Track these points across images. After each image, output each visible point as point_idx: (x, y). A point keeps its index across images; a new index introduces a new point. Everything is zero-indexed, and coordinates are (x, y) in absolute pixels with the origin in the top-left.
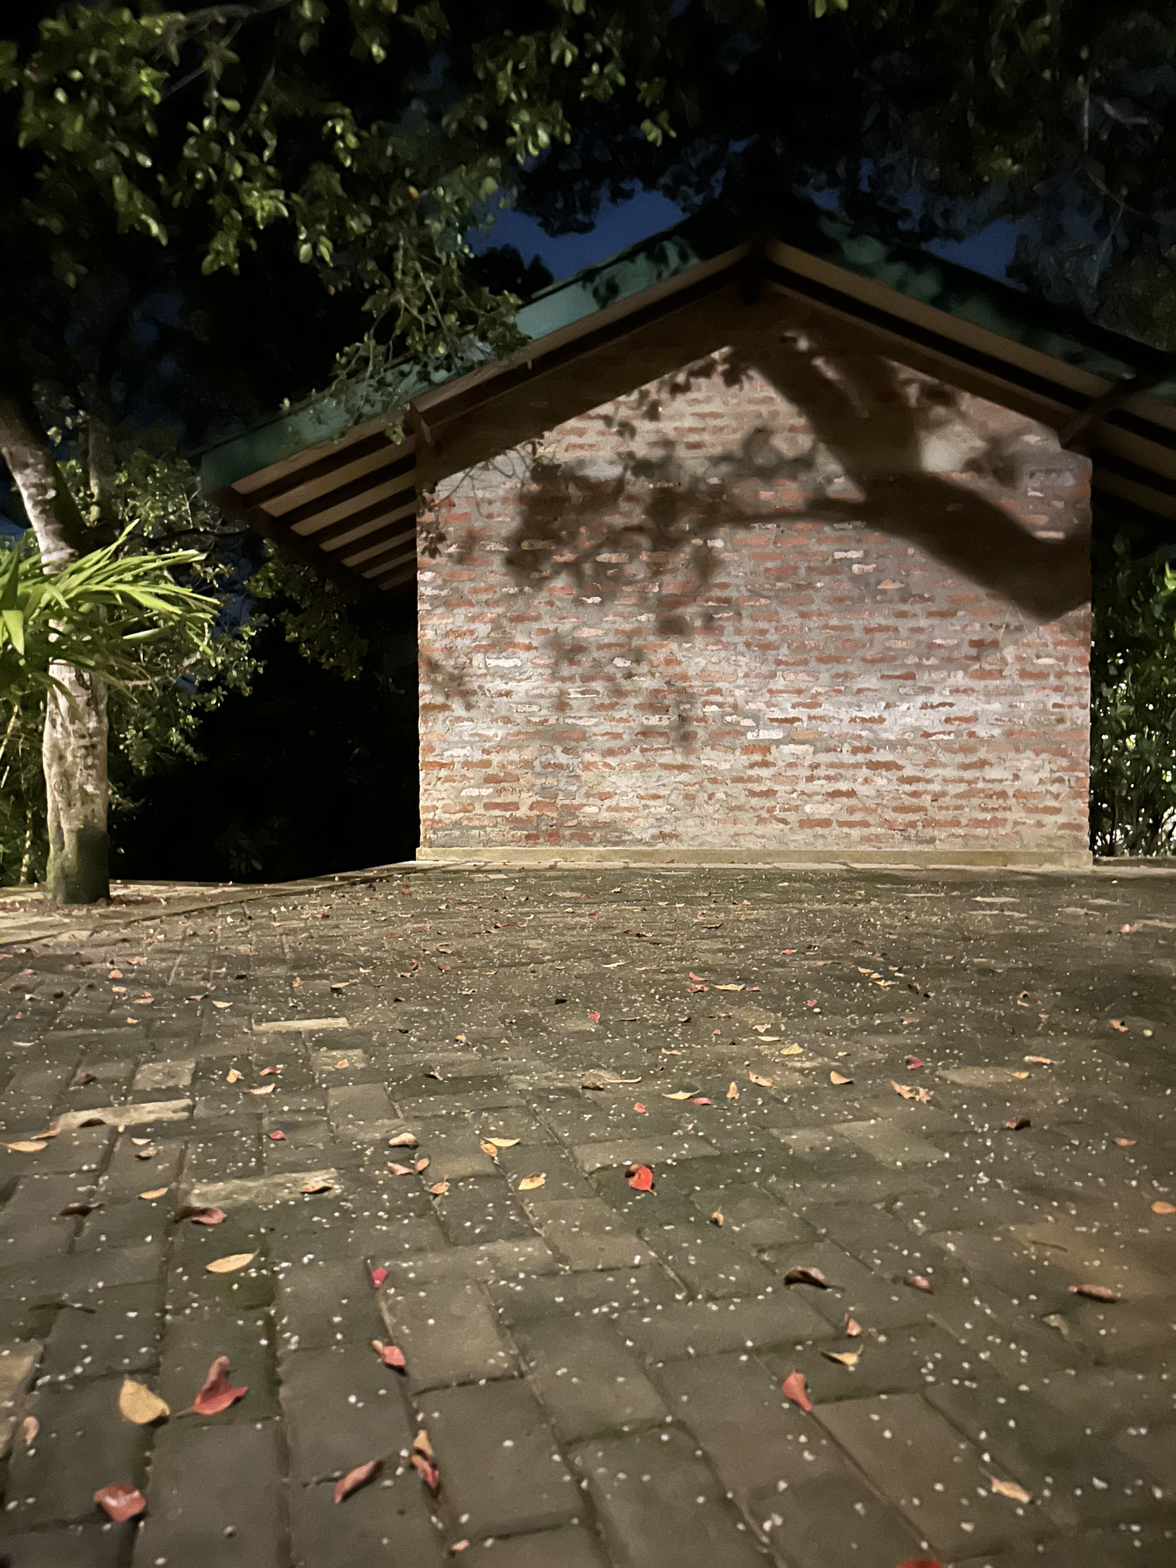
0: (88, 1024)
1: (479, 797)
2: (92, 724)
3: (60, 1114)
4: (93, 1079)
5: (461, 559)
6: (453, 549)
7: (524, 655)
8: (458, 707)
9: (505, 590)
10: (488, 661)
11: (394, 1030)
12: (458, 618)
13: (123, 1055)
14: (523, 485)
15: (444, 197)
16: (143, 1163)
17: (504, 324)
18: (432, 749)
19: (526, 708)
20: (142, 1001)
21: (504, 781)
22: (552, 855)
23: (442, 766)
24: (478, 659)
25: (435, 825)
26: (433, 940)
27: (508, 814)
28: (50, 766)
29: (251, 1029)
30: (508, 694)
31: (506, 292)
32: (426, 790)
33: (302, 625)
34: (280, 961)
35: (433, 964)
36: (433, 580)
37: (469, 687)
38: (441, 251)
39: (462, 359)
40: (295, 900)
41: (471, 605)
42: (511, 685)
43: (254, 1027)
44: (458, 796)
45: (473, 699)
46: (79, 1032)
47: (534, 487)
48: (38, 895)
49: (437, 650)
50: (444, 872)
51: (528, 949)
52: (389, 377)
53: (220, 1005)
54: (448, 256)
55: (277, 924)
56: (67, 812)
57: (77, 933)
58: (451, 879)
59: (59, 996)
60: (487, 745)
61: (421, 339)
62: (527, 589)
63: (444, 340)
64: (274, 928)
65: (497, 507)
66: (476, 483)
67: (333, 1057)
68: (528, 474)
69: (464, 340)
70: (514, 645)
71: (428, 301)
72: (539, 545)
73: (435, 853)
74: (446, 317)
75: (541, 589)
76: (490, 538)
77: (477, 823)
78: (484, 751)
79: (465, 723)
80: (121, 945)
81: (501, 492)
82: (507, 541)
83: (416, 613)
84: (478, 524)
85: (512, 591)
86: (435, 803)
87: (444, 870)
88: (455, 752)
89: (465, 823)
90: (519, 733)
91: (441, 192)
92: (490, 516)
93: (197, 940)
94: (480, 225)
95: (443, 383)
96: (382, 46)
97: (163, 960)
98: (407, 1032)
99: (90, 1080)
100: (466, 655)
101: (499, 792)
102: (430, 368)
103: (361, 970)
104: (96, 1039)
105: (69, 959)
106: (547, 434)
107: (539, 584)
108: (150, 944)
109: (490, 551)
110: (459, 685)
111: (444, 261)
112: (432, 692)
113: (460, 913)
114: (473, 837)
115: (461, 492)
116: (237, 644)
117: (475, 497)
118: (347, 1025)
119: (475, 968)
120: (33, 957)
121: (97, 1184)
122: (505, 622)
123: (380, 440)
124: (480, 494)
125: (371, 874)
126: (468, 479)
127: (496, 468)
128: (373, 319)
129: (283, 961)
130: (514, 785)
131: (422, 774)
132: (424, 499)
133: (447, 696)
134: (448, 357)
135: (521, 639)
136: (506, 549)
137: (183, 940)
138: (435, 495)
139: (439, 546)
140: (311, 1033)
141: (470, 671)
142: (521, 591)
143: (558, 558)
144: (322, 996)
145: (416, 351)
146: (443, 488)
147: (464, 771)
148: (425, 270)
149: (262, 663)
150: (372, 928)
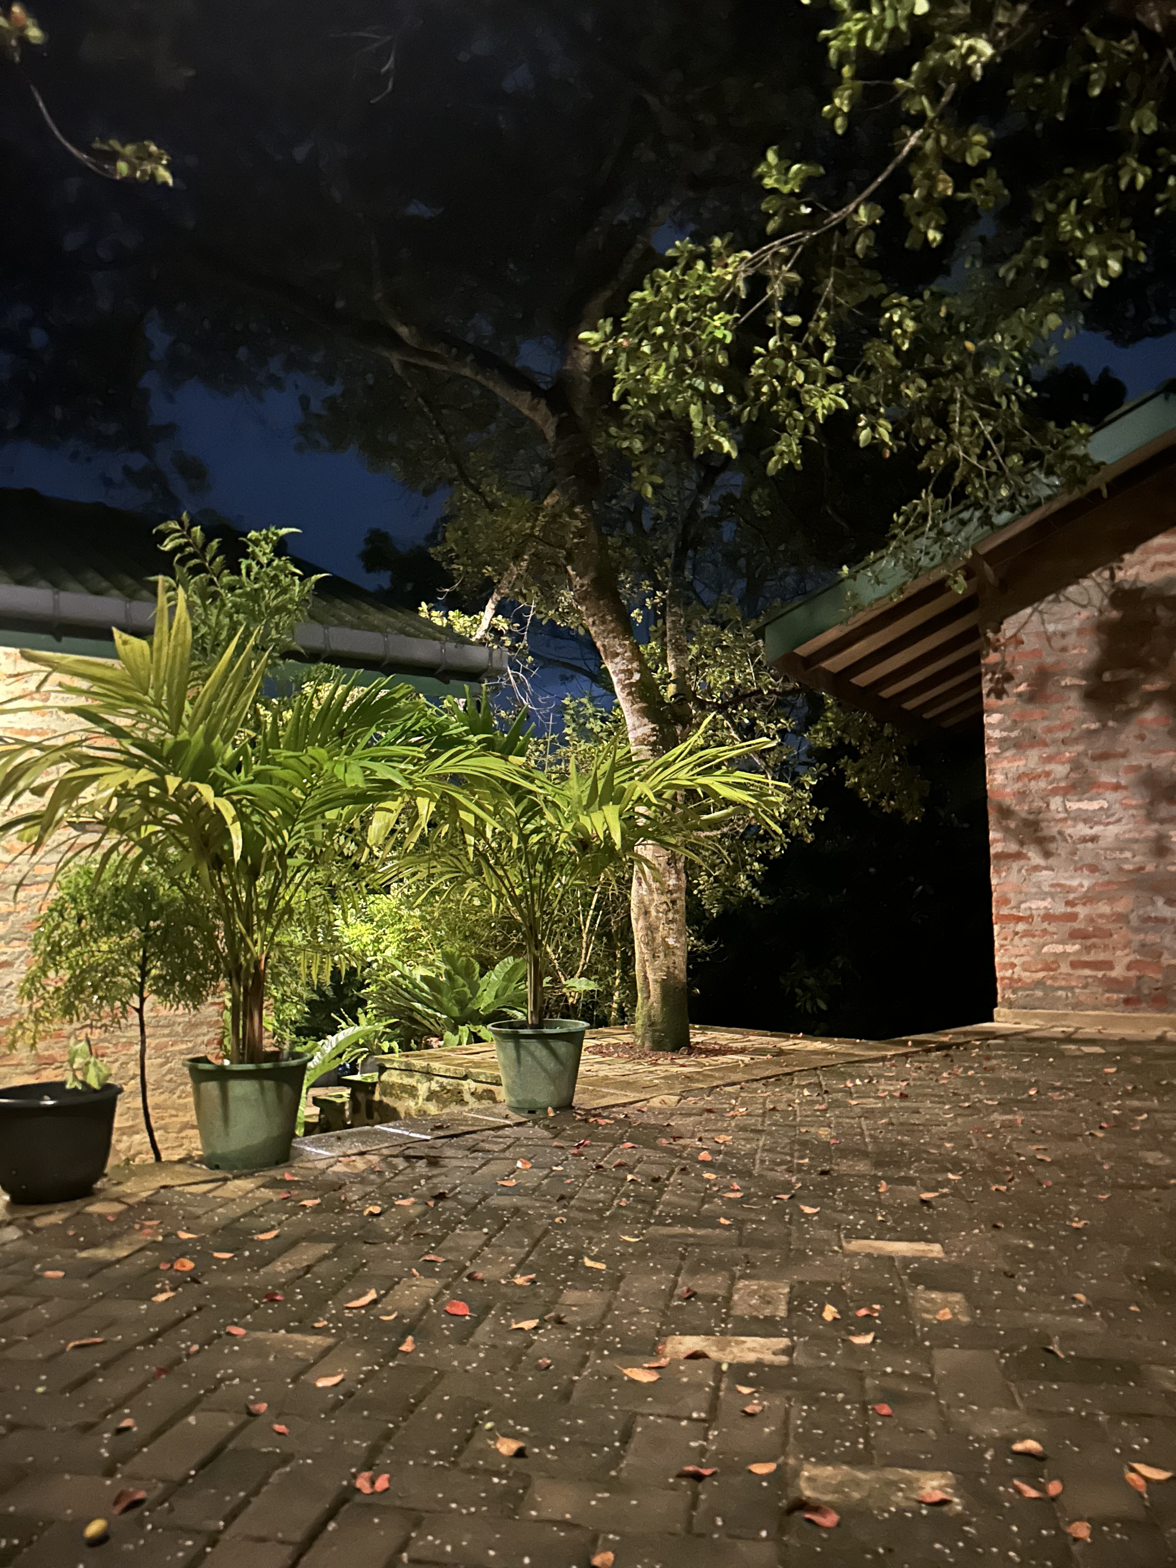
0: (684, 1220)
1: (1064, 954)
2: (672, 882)
3: (666, 1335)
4: (694, 1294)
5: (1031, 698)
6: (1022, 688)
7: (1111, 795)
8: (1035, 857)
9: (1084, 726)
10: (1068, 804)
11: (997, 1270)
12: (1032, 759)
13: (720, 1265)
14: (1101, 612)
15: (1002, 344)
16: (749, 1419)
17: (1074, 457)
18: (1006, 901)
19: (1117, 855)
20: (732, 1195)
21: (1095, 936)
22: (1158, 1023)
23: (1019, 919)
24: (1056, 803)
25: (1014, 984)
26: (1028, 1140)
27: (1100, 974)
28: (637, 920)
29: (841, 1247)
30: (1094, 839)
31: (1074, 423)
32: (1002, 946)
33: (861, 770)
34: (861, 1153)
35: (1031, 1174)
36: (1002, 721)
37: (1046, 833)
38: (1000, 396)
39: (1027, 497)
40: (870, 1069)
41: (1045, 744)
42: (1097, 830)
43: (844, 1244)
44: (1039, 952)
45: (1052, 846)
46: (677, 1230)
47: (1115, 614)
48: (627, 1038)
49: (1008, 795)
50: (1029, 1040)
51: (1147, 1165)
52: (948, 527)
53: (808, 1210)
54: (1009, 401)
55: (854, 1102)
56: (652, 963)
57: (666, 1098)
58: (1039, 1050)
59: (656, 1180)
60: (1071, 896)
61: (982, 486)
62: (1111, 723)
63: (1007, 482)
64: (851, 1106)
65: (1072, 639)
66: (1045, 616)
67: (932, 1301)
68: (1106, 602)
69: (1029, 477)
70: (1099, 785)
71: (987, 446)
72: (1124, 674)
73: (1016, 1016)
74: (1008, 460)
75: (1127, 722)
76: (1064, 674)
77: (1063, 983)
78: (1068, 903)
79: (1045, 873)
80: (706, 1115)
81: (1076, 623)
82: (1085, 674)
83: (984, 756)
84: (1049, 660)
85: (1093, 726)
86: (1013, 960)
87: (1027, 1037)
88: (1034, 904)
89: (1049, 982)
90: (1109, 883)
91: (999, 338)
92: (1064, 649)
93: (777, 1116)
94: (1042, 361)
95: (1006, 525)
96: (937, 228)
97: (747, 1140)
98: (1012, 1276)
99: (692, 1295)
100: (1042, 798)
101: (1088, 949)
102: (992, 512)
103: (951, 1176)
104: (691, 1240)
105: (663, 1130)
106: (1127, 557)
107: (1125, 717)
108: (733, 1117)
109: (1066, 686)
110: (1036, 831)
111: (1004, 406)
112: (1004, 840)
113: (1053, 1103)
114: (1060, 998)
115: (1029, 628)
116: (799, 794)
117: (1046, 632)
118: (942, 1255)
119: (1082, 1186)
120: (630, 1125)
121: (706, 1439)
122: (1087, 761)
123: (940, 588)
124: (1051, 628)
125: (946, 1039)
126: (1036, 614)
127: (1068, 599)
128: (931, 476)
129: (865, 1154)
130: (1107, 941)
131: (996, 928)
132: (988, 639)
133: (1022, 843)
134: (1012, 497)
135: (1106, 778)
136: (1084, 683)
137: (764, 1115)
138: (1000, 636)
139: (1006, 686)
140: (906, 1261)
141: (1049, 815)
142: (1104, 726)
143: (1148, 687)
144: (911, 1209)
145: (976, 497)
146: (1009, 626)
147: (1045, 925)
148: (981, 418)
149: (824, 810)
150: (956, 1117)
